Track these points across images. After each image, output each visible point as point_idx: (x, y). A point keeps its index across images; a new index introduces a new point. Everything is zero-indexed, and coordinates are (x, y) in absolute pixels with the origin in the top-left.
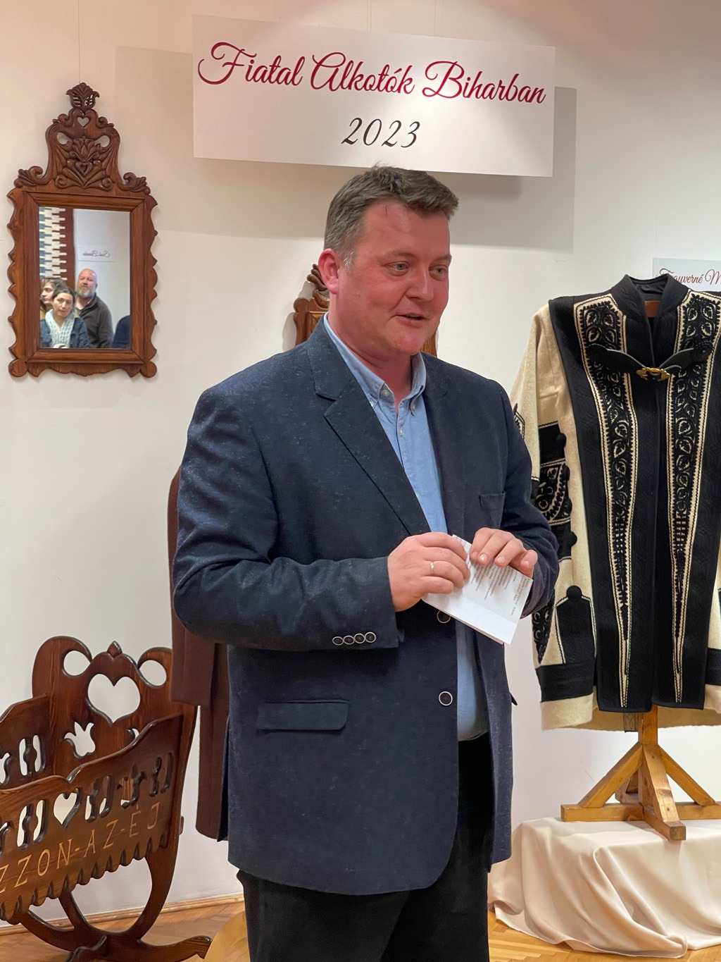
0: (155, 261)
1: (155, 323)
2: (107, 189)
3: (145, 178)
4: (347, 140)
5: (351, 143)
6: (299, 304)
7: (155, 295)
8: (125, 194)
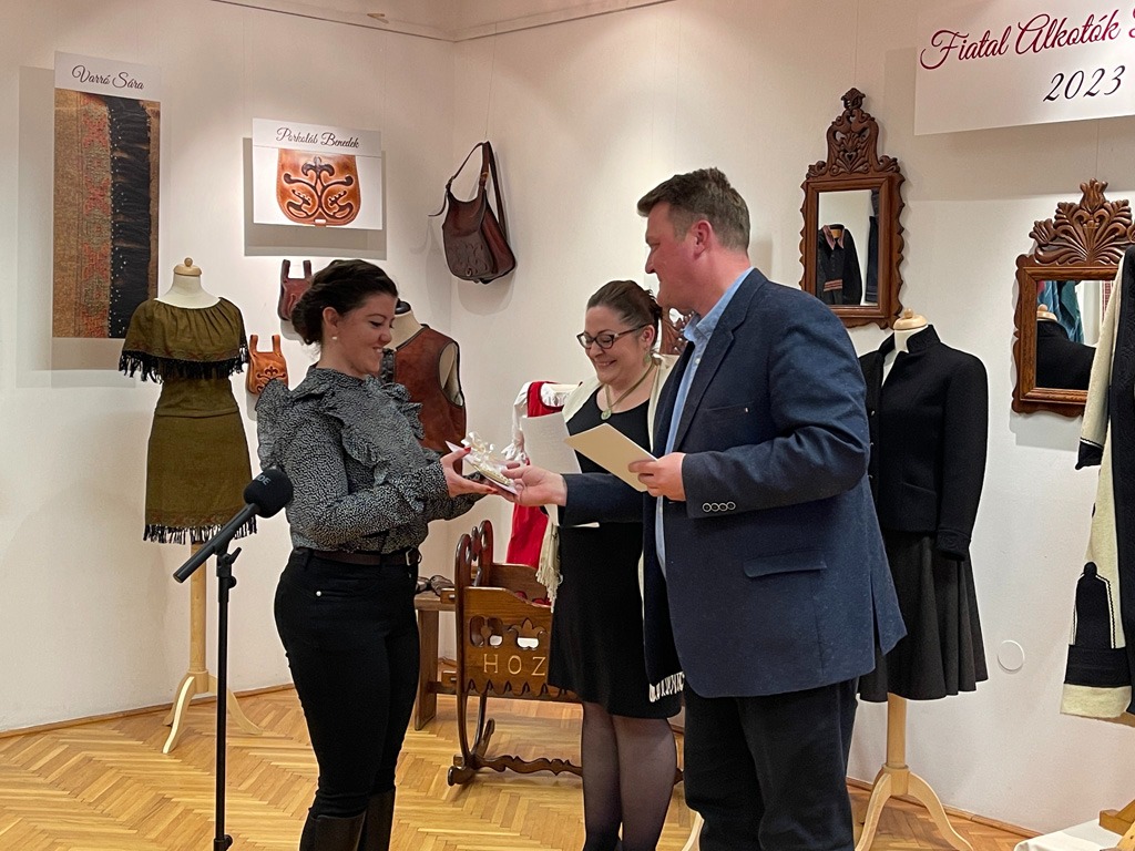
0: (902, 229)
1: (901, 282)
2: (867, 171)
3: (895, 160)
4: (1048, 97)
5: (1052, 99)
6: (1021, 260)
7: (902, 259)
8: (878, 175)
